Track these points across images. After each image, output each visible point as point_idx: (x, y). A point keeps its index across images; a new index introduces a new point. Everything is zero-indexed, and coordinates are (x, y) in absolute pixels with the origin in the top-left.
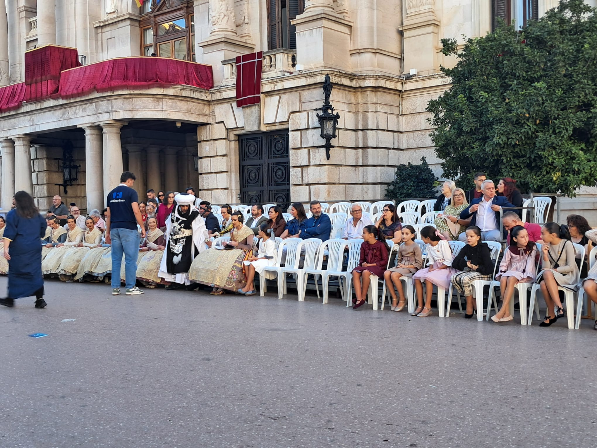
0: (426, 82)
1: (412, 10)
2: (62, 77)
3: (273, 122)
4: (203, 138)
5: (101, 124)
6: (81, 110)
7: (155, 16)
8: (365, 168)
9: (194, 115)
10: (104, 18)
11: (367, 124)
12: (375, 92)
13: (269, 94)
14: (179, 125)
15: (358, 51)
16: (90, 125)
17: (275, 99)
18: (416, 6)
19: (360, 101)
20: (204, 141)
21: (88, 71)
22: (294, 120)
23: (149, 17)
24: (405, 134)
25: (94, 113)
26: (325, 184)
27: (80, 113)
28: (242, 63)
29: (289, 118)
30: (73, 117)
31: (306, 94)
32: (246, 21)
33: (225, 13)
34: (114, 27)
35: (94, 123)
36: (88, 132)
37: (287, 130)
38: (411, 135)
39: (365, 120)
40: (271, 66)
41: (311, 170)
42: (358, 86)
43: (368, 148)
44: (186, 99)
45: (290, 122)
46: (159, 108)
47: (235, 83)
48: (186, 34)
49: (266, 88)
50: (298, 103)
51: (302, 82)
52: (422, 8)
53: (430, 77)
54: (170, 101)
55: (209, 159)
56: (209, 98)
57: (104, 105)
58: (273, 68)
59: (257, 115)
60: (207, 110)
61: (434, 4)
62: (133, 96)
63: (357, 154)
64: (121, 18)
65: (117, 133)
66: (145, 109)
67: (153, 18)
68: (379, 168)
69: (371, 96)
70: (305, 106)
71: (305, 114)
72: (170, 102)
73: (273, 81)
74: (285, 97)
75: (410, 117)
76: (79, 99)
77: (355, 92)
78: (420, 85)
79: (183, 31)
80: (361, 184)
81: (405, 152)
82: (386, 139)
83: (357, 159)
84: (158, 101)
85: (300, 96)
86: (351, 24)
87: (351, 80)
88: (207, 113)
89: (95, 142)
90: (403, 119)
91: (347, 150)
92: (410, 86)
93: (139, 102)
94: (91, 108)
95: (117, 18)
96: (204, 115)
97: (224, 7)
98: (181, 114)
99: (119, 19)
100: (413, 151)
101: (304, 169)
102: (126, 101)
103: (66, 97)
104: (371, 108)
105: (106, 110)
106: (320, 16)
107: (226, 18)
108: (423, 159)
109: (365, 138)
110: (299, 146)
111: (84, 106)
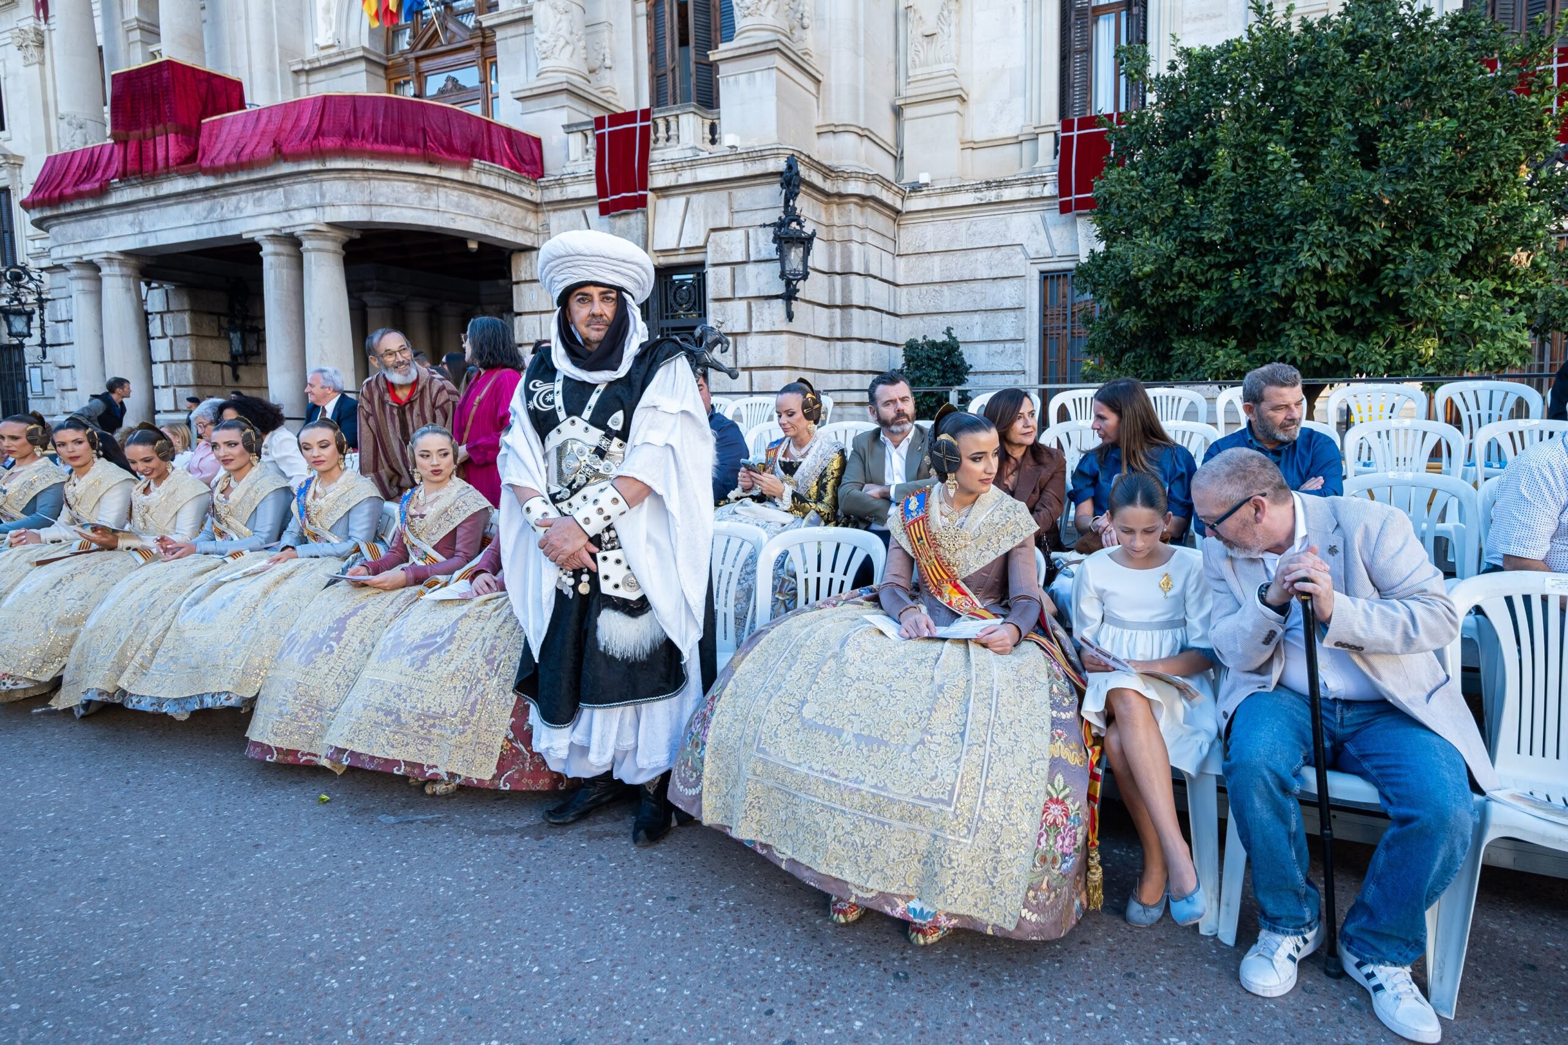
0: (945, 198)
1: (919, 71)
2: (205, 132)
3: (674, 246)
4: (524, 276)
5: (298, 231)
6: (251, 201)
7: (418, 59)
8: (845, 343)
9: (507, 229)
10: (311, 54)
11: (850, 263)
12: (862, 206)
13: (664, 192)
14: (473, 246)
15: (833, 128)
16: (272, 232)
17: (679, 202)
18: (926, 64)
19: (836, 221)
20: (526, 281)
21: (264, 119)
22: (718, 245)
23: (406, 60)
24: (905, 290)
25: (281, 208)
26: (781, 368)
27: (250, 209)
28: (607, 130)
29: (707, 241)
30: (232, 216)
31: (743, 196)
32: (608, 63)
33: (568, 37)
34: (333, 73)
35: (280, 230)
36: (267, 249)
37: (702, 265)
38: (915, 290)
39: (847, 256)
40: (668, 140)
41: (753, 341)
42: (834, 190)
43: (851, 306)
44: (489, 193)
45: (709, 249)
46: (431, 204)
47: (593, 168)
48: (479, 94)
49: (658, 180)
50: (726, 212)
51: (737, 170)
52: (936, 68)
53: (955, 190)
54: (456, 193)
55: (537, 316)
56: (537, 197)
57: (303, 191)
58: (673, 142)
59: (640, 232)
60: (531, 221)
61: (958, 63)
62: (370, 174)
63: (831, 317)
64: (348, 57)
65: (335, 252)
66: (398, 204)
67: (413, 63)
68: (870, 345)
69: (855, 215)
70: (741, 219)
71: (741, 233)
72: (455, 195)
73: (675, 166)
74: (699, 200)
75: (913, 259)
76: (243, 177)
77: (828, 203)
78: (935, 203)
79: (474, 90)
80: (838, 372)
81: (905, 320)
82: (879, 294)
83: (832, 326)
84: (427, 191)
85: (730, 199)
86: (820, 77)
87: (826, 177)
88: (533, 226)
89: (285, 271)
90: (901, 263)
91: (817, 308)
92: (916, 203)
93: (384, 189)
94: (274, 198)
95: (338, 54)
96: (527, 230)
97: (564, 25)
98: (478, 222)
99: (342, 58)
100: (918, 318)
101: (739, 338)
102: (355, 187)
103: (214, 171)
104: (856, 235)
105: (308, 202)
106: (770, 46)
107: (569, 48)
108: (948, 331)
109: (846, 289)
110: (729, 295)
111: (258, 194)
